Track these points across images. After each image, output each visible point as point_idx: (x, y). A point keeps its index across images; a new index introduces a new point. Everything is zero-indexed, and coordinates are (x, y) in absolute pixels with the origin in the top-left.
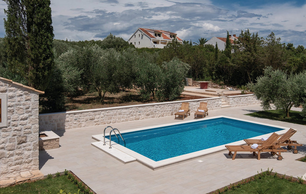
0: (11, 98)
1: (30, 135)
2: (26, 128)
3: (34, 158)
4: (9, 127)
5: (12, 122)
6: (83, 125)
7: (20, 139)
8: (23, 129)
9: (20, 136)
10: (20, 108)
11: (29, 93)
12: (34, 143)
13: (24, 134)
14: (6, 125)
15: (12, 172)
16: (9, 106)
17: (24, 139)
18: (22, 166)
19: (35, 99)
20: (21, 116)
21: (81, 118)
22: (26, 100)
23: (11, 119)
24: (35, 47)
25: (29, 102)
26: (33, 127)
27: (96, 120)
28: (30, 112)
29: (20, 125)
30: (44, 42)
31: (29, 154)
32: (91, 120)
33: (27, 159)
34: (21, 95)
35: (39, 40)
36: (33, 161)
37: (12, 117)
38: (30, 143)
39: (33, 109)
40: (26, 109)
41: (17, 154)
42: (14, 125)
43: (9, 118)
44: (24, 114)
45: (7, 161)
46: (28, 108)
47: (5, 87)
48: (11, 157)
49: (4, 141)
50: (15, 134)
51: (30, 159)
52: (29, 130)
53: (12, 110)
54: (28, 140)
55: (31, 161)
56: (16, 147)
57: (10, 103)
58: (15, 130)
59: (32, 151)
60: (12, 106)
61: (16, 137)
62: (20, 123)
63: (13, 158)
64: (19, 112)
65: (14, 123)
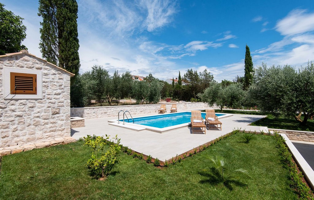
0: (45, 75)
1: (63, 108)
2: (60, 101)
3: (66, 127)
4: (44, 100)
5: (47, 96)
6: (99, 117)
7: (54, 110)
8: (56, 103)
9: (54, 108)
10: (54, 85)
11: (62, 74)
12: (67, 115)
13: (58, 106)
14: (41, 98)
15: (47, 138)
16: (44, 82)
17: (57, 111)
18: (56, 133)
19: (67, 79)
20: (55, 92)
21: (98, 111)
22: (59, 79)
23: (46, 93)
24: (66, 50)
25: (62, 81)
26: (65, 102)
27: (108, 113)
28: (62, 89)
29: (54, 98)
30: (72, 47)
31: (62, 123)
32: (105, 113)
33: (60, 127)
34: (55, 74)
35: (69, 45)
36: (65, 130)
37: (47, 91)
38: (63, 114)
39: (65, 87)
40: (59, 86)
41: (51, 123)
42: (48, 98)
43: (44, 91)
44: (57, 90)
45: (42, 128)
46: (61, 86)
47: (40, 65)
48: (46, 125)
49: (40, 111)
50: (49, 105)
51: (63, 127)
52: (62, 104)
53: (47, 85)
54: (61, 112)
55: (64, 129)
56: (50, 117)
57: (45, 79)
58: (50, 102)
59: (64, 121)
60: (46, 82)
61: (50, 108)
62: (54, 97)
63: (48, 126)
64: (54, 88)
65: (49, 96)
